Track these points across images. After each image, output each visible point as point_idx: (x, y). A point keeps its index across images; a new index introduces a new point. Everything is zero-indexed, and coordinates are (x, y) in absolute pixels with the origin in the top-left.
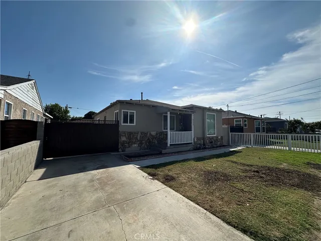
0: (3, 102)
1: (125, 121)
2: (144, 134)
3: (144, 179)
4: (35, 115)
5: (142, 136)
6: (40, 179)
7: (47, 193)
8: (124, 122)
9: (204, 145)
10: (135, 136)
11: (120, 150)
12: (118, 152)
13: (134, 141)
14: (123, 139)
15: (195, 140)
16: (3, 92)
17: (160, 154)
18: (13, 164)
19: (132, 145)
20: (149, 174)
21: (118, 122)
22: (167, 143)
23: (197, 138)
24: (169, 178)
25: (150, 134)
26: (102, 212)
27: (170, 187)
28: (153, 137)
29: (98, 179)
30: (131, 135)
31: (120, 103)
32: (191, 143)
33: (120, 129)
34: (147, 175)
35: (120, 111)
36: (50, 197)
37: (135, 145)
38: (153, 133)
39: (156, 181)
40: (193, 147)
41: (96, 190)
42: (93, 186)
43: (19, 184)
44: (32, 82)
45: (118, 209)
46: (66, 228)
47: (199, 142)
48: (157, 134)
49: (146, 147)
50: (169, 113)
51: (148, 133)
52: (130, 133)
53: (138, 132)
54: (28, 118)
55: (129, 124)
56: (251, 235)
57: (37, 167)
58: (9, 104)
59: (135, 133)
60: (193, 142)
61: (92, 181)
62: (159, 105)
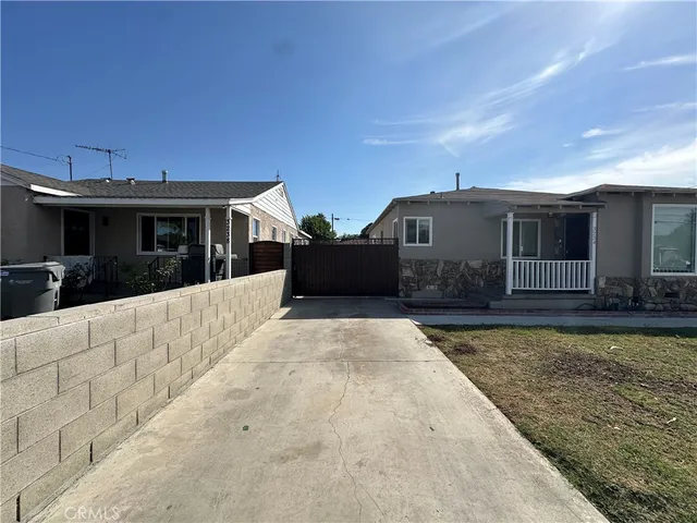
0: (250, 220)
1: (411, 239)
2: (453, 266)
3: (414, 342)
4: (288, 235)
5: (446, 268)
6: (282, 318)
7: (284, 333)
8: (408, 241)
9: (636, 299)
10: (432, 270)
11: (401, 294)
12: (398, 297)
13: (430, 278)
14: (407, 273)
15: (602, 283)
16: (249, 206)
17: (485, 308)
18: (254, 293)
19: (424, 286)
20: (430, 337)
21: (396, 240)
22: (504, 288)
23: (608, 279)
24: (462, 348)
25: (467, 265)
26: (332, 364)
27: (454, 362)
28: (475, 272)
29: (345, 330)
30: (422, 267)
31: (398, 204)
32: (586, 292)
33: (402, 255)
34: (425, 337)
35: (401, 220)
36: (286, 337)
37: (432, 287)
38: (475, 264)
39: (436, 349)
40: (591, 302)
41: (337, 341)
42: (336, 336)
43: (263, 319)
44: (280, 186)
45: (352, 367)
46: (290, 367)
47: (617, 290)
48: (484, 266)
49: (456, 292)
50: (510, 215)
51: (460, 263)
52: (421, 263)
53: (438, 260)
54: (279, 239)
55: (418, 244)
56: (560, 463)
57: (283, 305)
58: (257, 222)
59: (431, 262)
60: (591, 287)
61: (337, 330)
62: (492, 197)
